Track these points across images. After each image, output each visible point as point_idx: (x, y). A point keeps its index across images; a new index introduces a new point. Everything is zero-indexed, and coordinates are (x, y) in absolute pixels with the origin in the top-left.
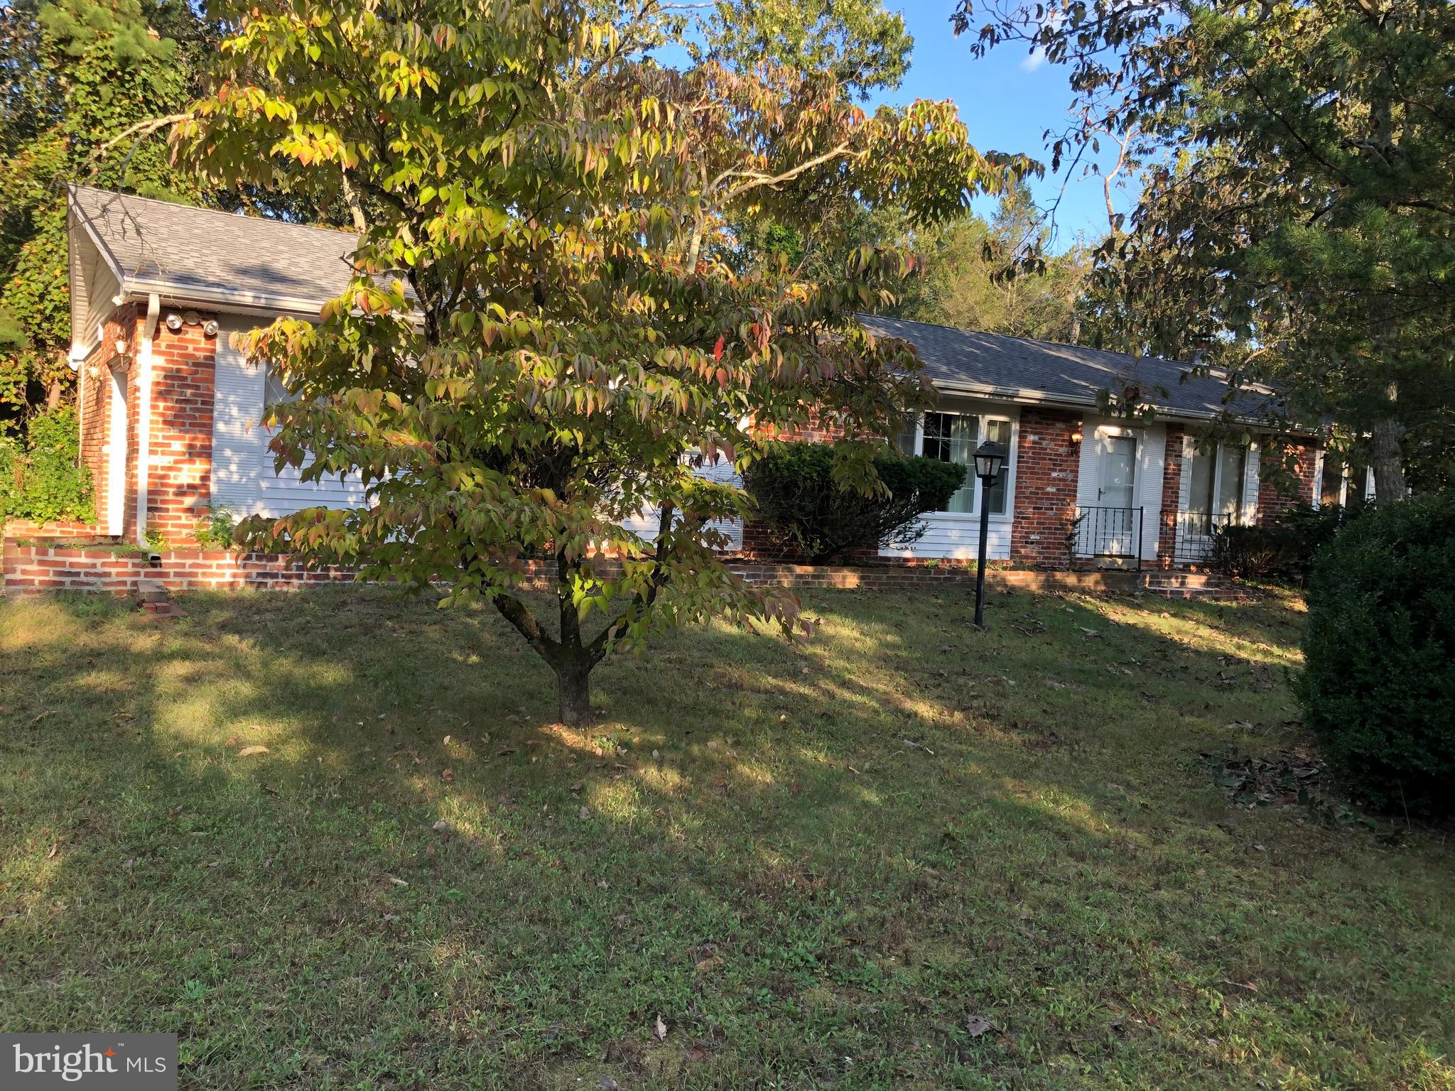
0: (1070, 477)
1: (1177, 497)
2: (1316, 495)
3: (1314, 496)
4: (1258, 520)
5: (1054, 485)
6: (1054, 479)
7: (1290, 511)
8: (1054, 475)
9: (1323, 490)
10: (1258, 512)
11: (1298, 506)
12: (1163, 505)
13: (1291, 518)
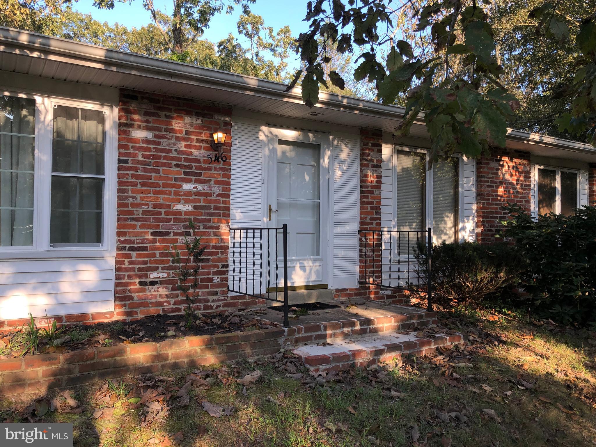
0: (217, 190)
1: (378, 213)
2: (533, 207)
3: (532, 209)
4: (477, 235)
5: (187, 202)
6: (188, 193)
7: (510, 223)
8: (187, 187)
9: (540, 202)
10: (477, 226)
11: (518, 218)
12: (362, 223)
13: (511, 230)
